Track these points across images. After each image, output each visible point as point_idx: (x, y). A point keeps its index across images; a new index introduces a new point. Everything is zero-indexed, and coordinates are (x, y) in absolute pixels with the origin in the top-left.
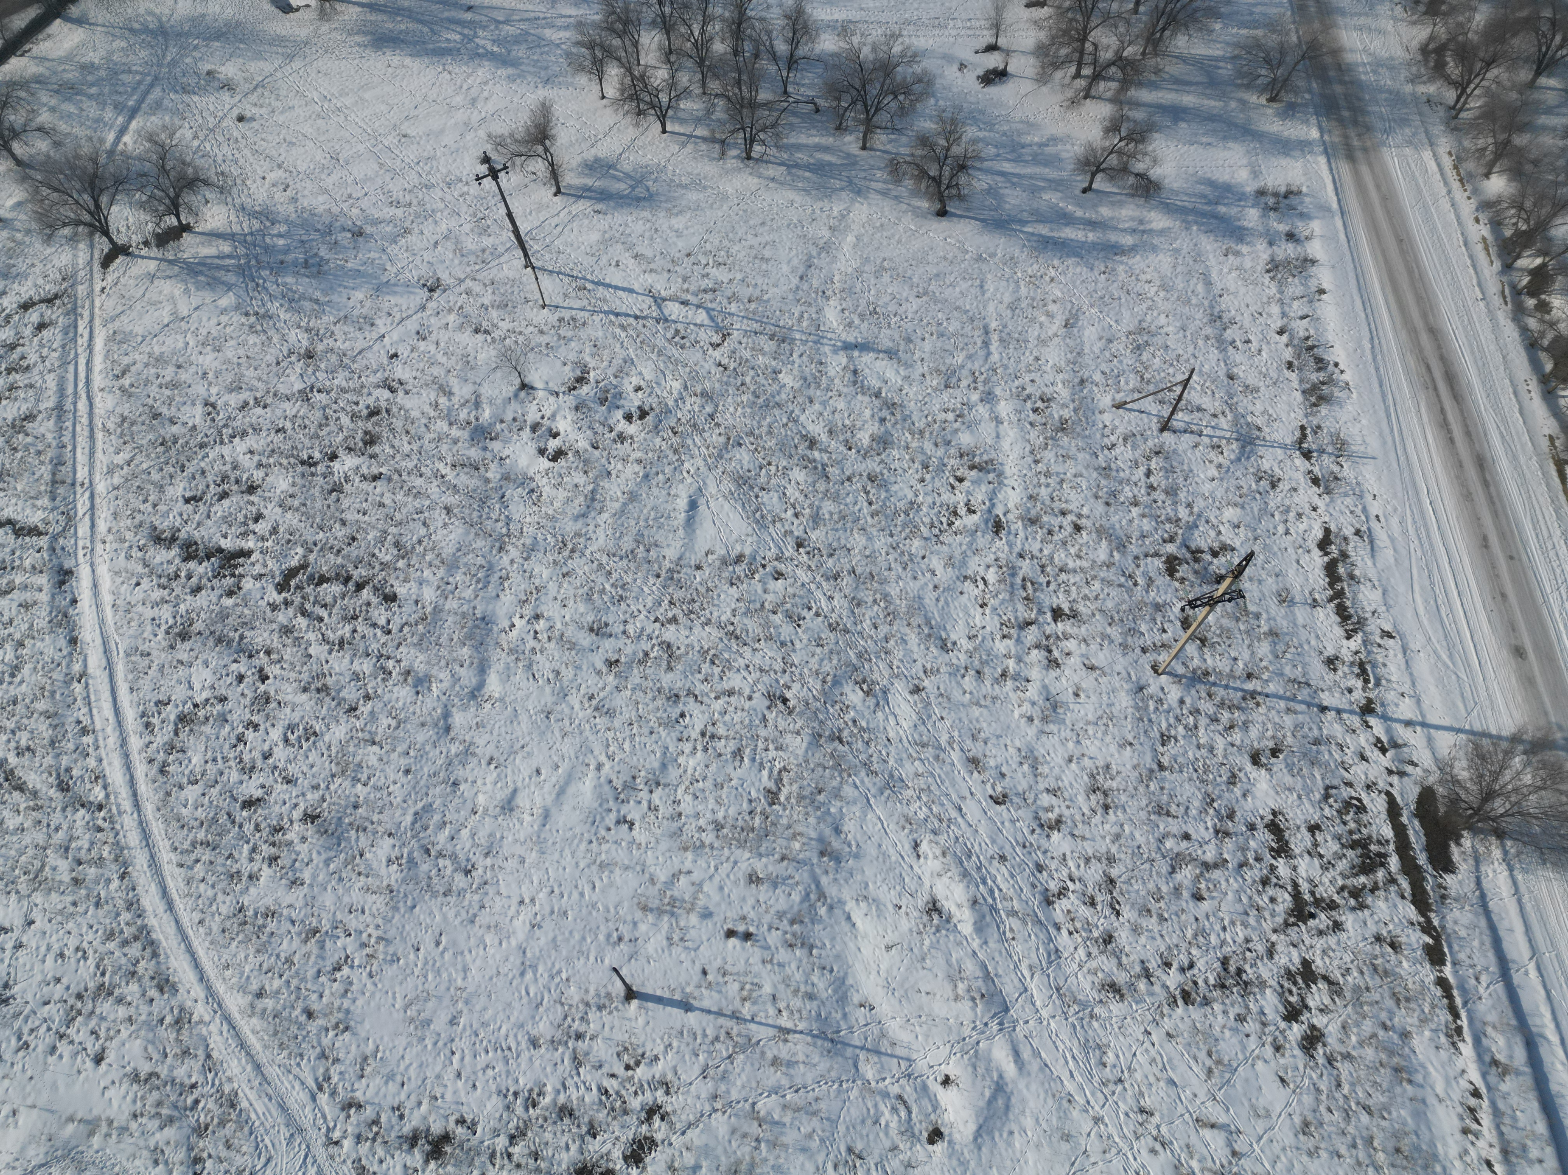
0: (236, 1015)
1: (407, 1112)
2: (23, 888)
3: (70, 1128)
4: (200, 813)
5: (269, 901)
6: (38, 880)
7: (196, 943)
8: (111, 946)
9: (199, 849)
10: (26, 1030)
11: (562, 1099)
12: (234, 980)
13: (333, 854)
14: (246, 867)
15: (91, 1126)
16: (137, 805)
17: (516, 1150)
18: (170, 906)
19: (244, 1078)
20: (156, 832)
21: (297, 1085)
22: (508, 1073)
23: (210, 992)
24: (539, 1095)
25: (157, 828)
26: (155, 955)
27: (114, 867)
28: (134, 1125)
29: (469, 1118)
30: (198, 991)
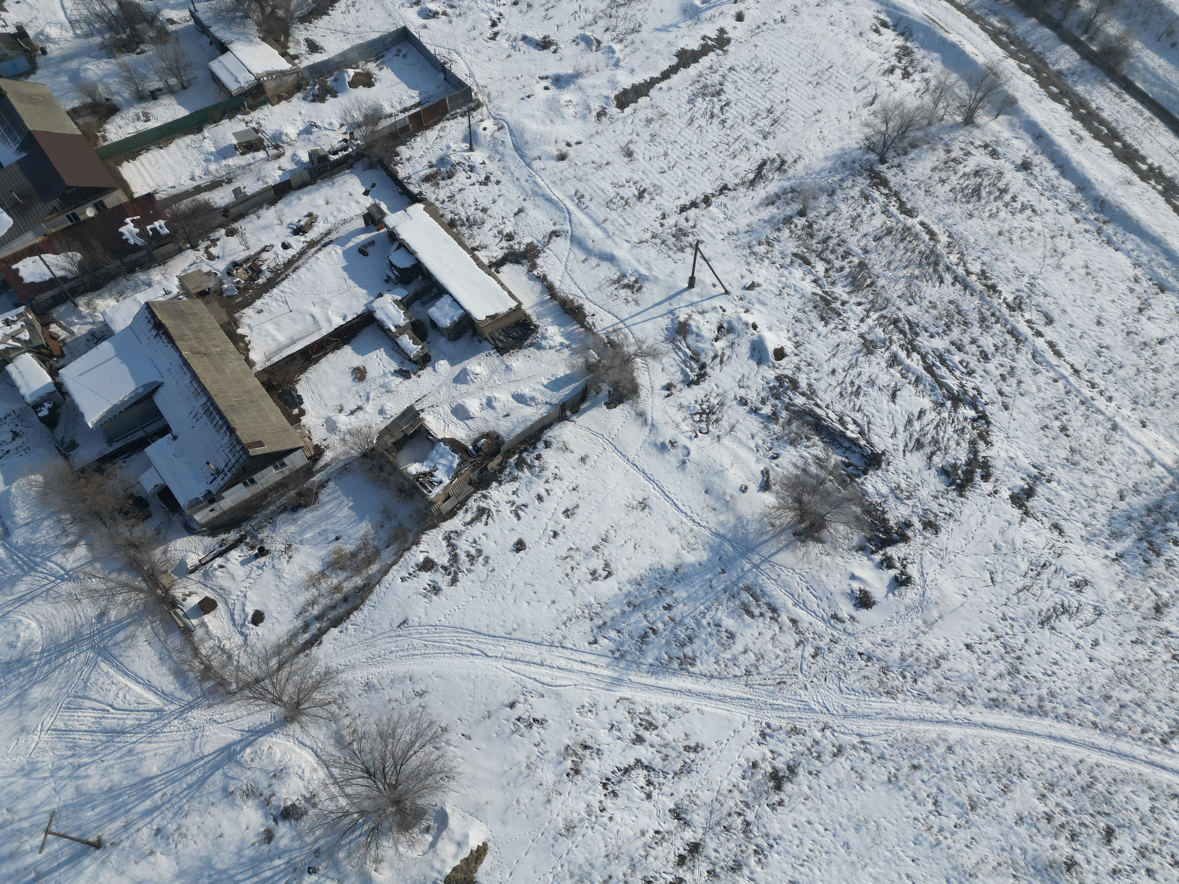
0: (945, 728)
1: (811, 777)
2: (1123, 668)
3: (936, 615)
4: (1120, 798)
5: (1017, 794)
6: (1122, 678)
7: (1013, 736)
8: (1044, 692)
9: (1088, 779)
10: (1014, 623)
11: (746, 871)
12: (971, 741)
13: (1029, 858)
14: (1053, 798)
15: (930, 625)
16: (1152, 764)
17: (739, 820)
18: (1051, 737)
19: (901, 708)
20: (1121, 762)
21: (875, 732)
22: (788, 853)
23: (970, 724)
24: (759, 860)
25: (1125, 765)
26: (1020, 710)
27: (1106, 723)
28: (914, 642)
29: (780, 809)
30: (977, 718)
